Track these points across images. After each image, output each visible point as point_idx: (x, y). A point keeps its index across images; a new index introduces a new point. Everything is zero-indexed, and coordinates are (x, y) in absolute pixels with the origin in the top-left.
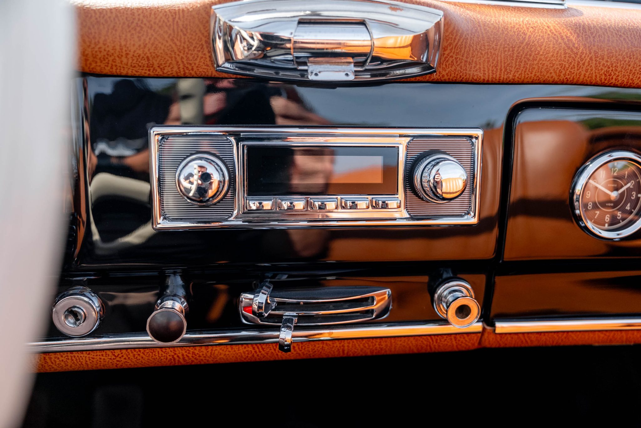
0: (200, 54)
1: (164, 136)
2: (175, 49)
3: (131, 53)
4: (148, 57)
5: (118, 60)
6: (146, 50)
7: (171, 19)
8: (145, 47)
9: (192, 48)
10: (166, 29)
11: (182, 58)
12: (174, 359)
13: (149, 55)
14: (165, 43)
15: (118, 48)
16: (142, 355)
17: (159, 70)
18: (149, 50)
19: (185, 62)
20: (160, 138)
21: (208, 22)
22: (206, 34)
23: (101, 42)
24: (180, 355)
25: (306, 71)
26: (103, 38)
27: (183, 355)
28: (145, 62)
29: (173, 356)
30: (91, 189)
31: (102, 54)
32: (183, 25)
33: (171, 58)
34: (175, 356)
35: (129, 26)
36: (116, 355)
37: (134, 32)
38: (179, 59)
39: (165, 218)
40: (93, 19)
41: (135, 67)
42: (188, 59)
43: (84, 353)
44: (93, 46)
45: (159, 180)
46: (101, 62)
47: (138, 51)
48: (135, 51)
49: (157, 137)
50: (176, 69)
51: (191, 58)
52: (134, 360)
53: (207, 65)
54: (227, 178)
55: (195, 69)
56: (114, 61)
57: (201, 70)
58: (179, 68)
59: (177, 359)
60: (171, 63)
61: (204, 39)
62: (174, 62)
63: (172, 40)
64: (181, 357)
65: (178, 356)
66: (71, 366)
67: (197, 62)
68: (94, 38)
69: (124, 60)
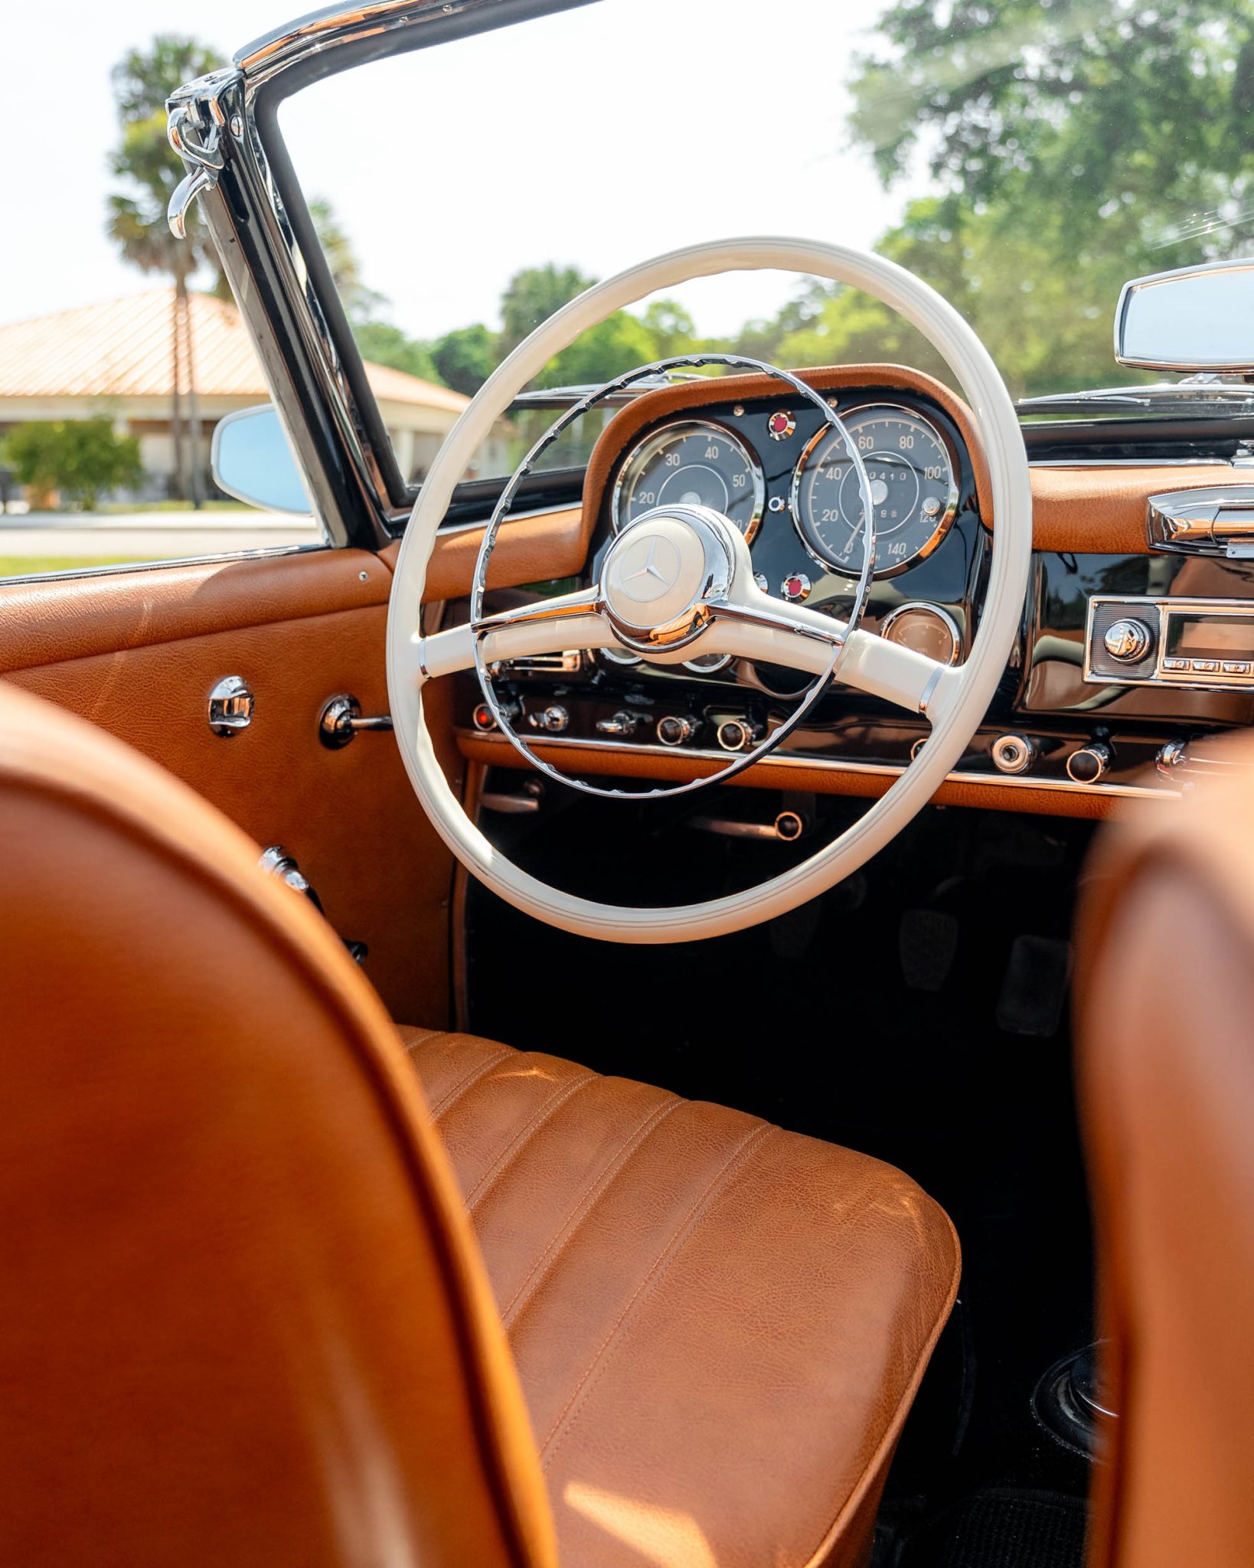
0: (1136, 536)
1: (1100, 603)
2: (1116, 531)
3: (1080, 535)
4: (1093, 540)
5: (1068, 541)
6: (1092, 532)
7: (1114, 508)
8: (1091, 530)
9: (1129, 530)
10: (1109, 515)
11: (1121, 539)
12: (1091, 808)
13: (1093, 536)
14: (1107, 527)
15: (1069, 532)
16: (1061, 798)
17: (1101, 548)
18: (1094, 532)
19: (1124, 542)
20: (1097, 605)
21: (1144, 509)
22: (1142, 519)
23: (1057, 527)
24: (1096, 804)
25: (1226, 549)
26: (1058, 524)
27: (1098, 805)
28: (1091, 542)
29: (1089, 804)
30: (1035, 651)
31: (1056, 536)
32: (1123, 513)
33: (1111, 538)
34: (1092, 805)
35: (1080, 514)
36: (1040, 795)
37: (1083, 518)
38: (1118, 539)
39: (1093, 672)
40: (1053, 509)
41: (1081, 546)
42: (1126, 539)
43: (1014, 789)
44: (1050, 530)
45: (1092, 642)
46: (1055, 542)
47: (1085, 534)
48: (1082, 534)
49: (1094, 604)
50: (1115, 547)
51: (1128, 538)
52: (1055, 803)
53: (1142, 544)
54: (1147, 641)
55: (1132, 547)
56: (1065, 541)
57: (1137, 548)
58: (1118, 547)
59: (1093, 807)
60: (1111, 543)
61: (1140, 523)
62: (1114, 542)
63: (1114, 524)
64: (1097, 806)
65: (1094, 806)
66: (1001, 802)
67: (1133, 542)
68: (1052, 524)
69: (1073, 540)
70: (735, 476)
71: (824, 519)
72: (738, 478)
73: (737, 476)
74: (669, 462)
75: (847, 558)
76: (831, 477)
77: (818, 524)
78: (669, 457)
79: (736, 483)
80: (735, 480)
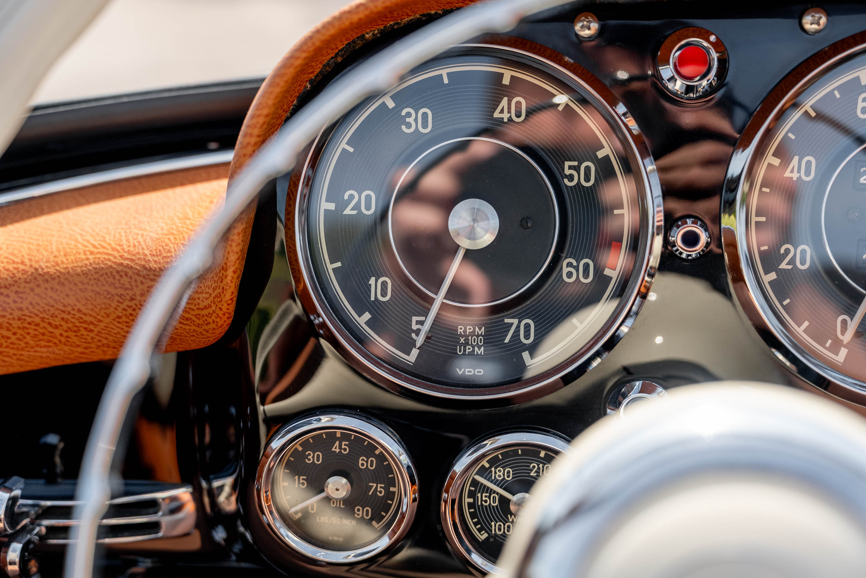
70: (567, 164)
71: (783, 266)
72: (577, 169)
73: (576, 163)
74: (409, 126)
75: (843, 352)
76: (795, 176)
77: (773, 276)
78: (409, 115)
79: (571, 178)
80: (567, 172)
